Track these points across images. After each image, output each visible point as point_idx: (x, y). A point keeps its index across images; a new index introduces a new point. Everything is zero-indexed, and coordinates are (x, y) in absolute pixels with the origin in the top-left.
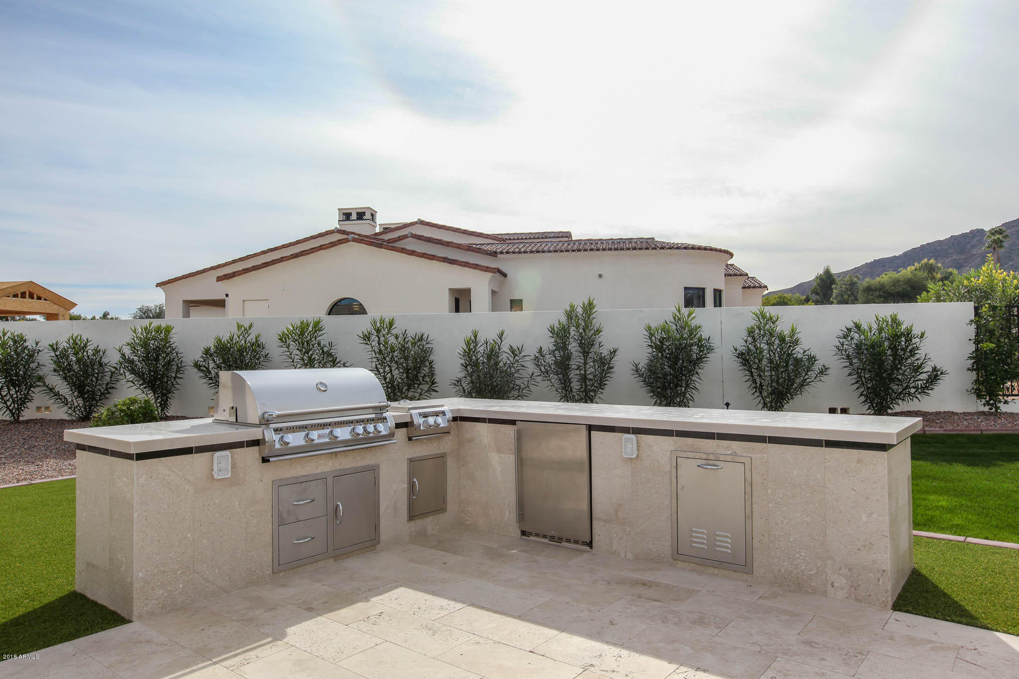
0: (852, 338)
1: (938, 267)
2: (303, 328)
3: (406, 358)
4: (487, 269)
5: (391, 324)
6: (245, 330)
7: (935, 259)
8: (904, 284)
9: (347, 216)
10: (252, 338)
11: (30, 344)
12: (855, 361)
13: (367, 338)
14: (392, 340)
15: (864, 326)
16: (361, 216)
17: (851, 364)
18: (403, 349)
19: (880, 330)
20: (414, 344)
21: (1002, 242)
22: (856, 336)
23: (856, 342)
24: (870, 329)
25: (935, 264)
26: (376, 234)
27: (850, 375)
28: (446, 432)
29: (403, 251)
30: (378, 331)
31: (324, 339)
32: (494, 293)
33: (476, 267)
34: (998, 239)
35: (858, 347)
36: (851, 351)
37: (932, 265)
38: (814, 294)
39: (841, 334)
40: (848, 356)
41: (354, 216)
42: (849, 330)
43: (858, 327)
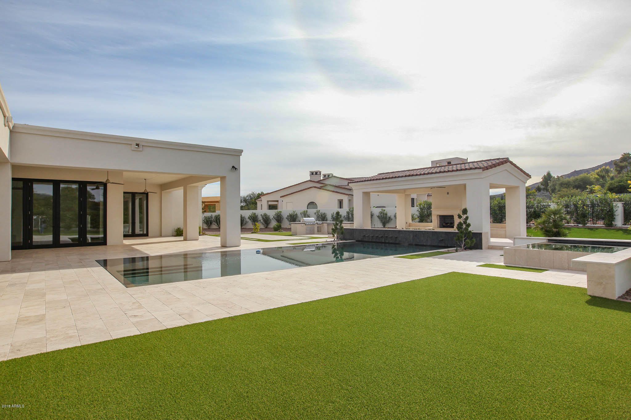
1: (611, 170)
2: (304, 211)
3: (322, 217)
4: (347, 194)
5: (319, 211)
6: (294, 212)
7: (609, 166)
8: (579, 181)
9: (312, 173)
10: (295, 213)
11: (257, 214)
13: (315, 213)
14: (320, 214)
16: (316, 173)
18: (322, 215)
20: (323, 214)
25: (610, 169)
26: (321, 180)
28: (321, 224)
29: (326, 190)
30: (317, 212)
31: (308, 214)
32: (349, 200)
33: (344, 194)
37: (607, 169)
38: (542, 186)
41: (314, 173)
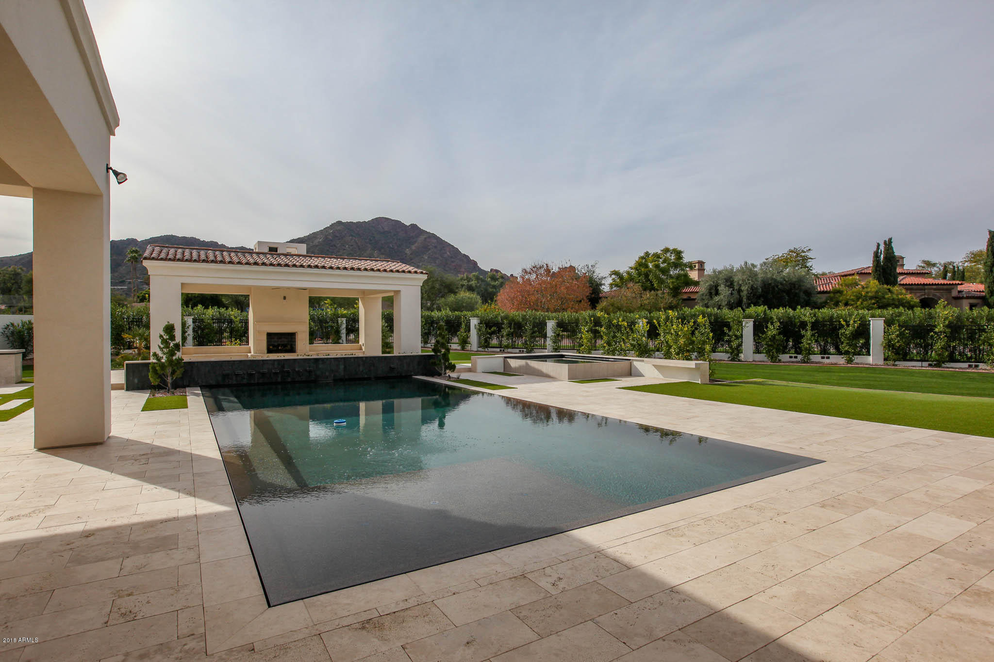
0: (10, 329)
12: (11, 338)
15: (16, 324)
17: (9, 339)
19: (23, 326)
21: (137, 258)
22: (12, 328)
23: (11, 330)
24: (18, 326)
27: (8, 344)
34: (135, 256)
35: (13, 333)
36: (9, 334)
39: (4, 327)
40: (7, 336)
42: (8, 326)
43: (12, 324)
